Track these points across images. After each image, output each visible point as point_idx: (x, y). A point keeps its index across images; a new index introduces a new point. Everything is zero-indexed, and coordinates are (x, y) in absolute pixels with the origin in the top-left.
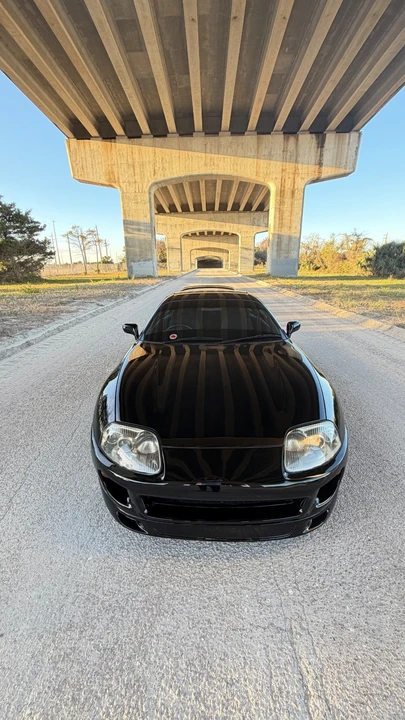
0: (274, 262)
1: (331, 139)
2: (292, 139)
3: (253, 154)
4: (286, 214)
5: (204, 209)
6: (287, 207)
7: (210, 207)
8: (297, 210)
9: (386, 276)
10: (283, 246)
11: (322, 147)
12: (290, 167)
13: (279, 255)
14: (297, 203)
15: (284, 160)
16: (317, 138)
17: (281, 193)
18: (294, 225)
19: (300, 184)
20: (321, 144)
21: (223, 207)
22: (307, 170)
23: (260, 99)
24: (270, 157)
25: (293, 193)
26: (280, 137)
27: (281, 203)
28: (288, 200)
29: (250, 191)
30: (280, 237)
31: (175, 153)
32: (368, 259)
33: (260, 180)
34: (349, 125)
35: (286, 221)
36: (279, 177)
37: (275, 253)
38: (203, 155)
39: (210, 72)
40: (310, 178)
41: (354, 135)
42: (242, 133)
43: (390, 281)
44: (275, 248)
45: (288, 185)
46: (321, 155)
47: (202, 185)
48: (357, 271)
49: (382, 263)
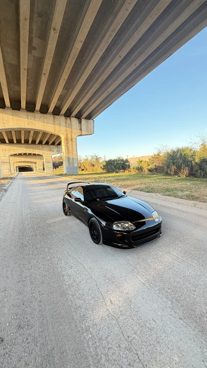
0: (67, 169)
1: (83, 121)
2: (68, 119)
3: (52, 122)
4: (70, 148)
5: (23, 142)
6: (70, 145)
7: (27, 142)
8: (74, 146)
9: (112, 172)
10: (71, 161)
11: (81, 123)
12: (69, 130)
13: (69, 165)
14: (74, 144)
15: (66, 126)
16: (78, 120)
17: (67, 139)
18: (74, 152)
19: (74, 136)
20: (80, 122)
21: (34, 142)
22: (76, 131)
23: (54, 103)
24: (60, 124)
25: (72, 139)
26: (64, 118)
27: (67, 143)
28: (70, 142)
29: (48, 136)
30: (69, 158)
31: (11, 117)
32: (104, 166)
33: (57, 133)
34: (89, 117)
35: (70, 151)
36: (65, 133)
37: (67, 164)
38: (27, 120)
39: (30, 88)
40: (78, 134)
41: (92, 121)
42: (46, 113)
43: (114, 174)
44: (67, 162)
45: (69, 136)
46: (81, 126)
47: (23, 132)
48: (100, 170)
49: (109, 167)
